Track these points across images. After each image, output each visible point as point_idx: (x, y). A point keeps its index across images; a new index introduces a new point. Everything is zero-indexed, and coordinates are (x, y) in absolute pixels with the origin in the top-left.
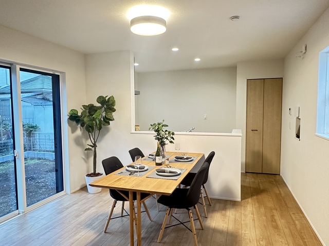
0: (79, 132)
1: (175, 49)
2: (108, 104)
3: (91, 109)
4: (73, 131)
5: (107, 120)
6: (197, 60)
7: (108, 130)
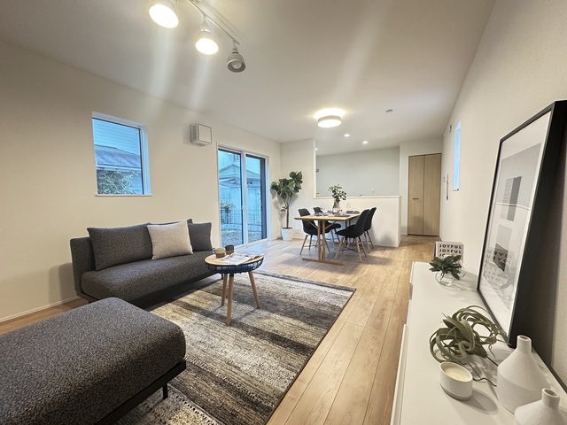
0: (276, 198)
1: (347, 135)
2: (297, 178)
3: (285, 182)
4: (273, 197)
5: (297, 189)
6: (365, 142)
7: (296, 197)
